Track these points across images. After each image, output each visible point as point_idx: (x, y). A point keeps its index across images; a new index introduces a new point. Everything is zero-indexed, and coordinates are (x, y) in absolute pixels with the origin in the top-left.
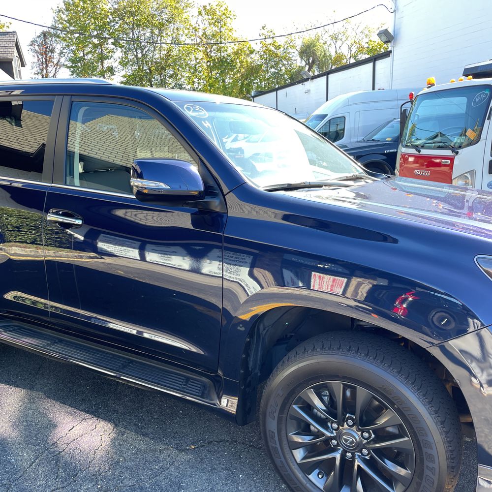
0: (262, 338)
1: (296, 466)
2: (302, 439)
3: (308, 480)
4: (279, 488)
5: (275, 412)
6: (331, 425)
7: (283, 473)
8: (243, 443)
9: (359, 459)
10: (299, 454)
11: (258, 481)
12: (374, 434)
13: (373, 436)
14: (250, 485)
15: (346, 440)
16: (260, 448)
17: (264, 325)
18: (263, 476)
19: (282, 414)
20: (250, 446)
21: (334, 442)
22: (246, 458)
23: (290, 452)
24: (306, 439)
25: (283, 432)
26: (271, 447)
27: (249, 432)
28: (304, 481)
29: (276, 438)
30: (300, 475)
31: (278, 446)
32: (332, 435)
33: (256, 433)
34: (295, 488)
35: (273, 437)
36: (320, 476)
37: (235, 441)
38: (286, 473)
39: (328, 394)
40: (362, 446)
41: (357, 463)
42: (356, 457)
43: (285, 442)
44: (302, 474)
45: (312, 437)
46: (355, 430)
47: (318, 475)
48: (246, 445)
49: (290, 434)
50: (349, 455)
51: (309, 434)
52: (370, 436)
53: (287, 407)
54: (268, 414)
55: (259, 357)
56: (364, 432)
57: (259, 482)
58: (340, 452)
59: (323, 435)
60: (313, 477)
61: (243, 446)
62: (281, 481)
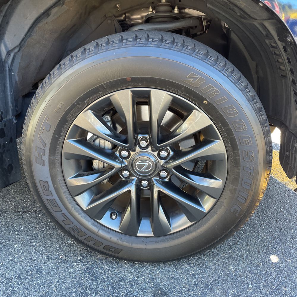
0: (7, 69)
1: (83, 214)
2: (84, 180)
3: (100, 225)
4: (64, 244)
5: (44, 155)
6: (120, 153)
7: (67, 227)
8: (15, 212)
9: (158, 184)
10: (84, 200)
11: (38, 245)
12: (172, 150)
13: (172, 153)
14: (29, 252)
15: (140, 167)
16: (36, 211)
17: (6, 47)
18: (44, 237)
19: (54, 155)
20: (24, 212)
21: (126, 173)
22: (21, 225)
23: (72, 200)
24: (90, 179)
25: (59, 177)
26: (46, 202)
27: (21, 199)
28: (95, 229)
29: (52, 188)
30: (89, 223)
31: (55, 197)
32: (123, 165)
33: (29, 199)
34: (85, 239)
35: (46, 188)
36: (114, 217)
37: (5, 212)
38: (71, 226)
39: (110, 119)
40: (160, 168)
41: (156, 190)
42: (155, 182)
43: (63, 191)
44: (92, 221)
45: (97, 175)
46: (150, 151)
47: (111, 216)
48: (19, 212)
49: (68, 179)
50: (145, 183)
51: (92, 172)
52: (168, 155)
53: (59, 144)
54: (33, 160)
55: (9, 97)
56: (160, 151)
57: (40, 245)
58: (134, 183)
59: (112, 168)
60: (105, 220)
61: (15, 214)
62: (66, 236)
